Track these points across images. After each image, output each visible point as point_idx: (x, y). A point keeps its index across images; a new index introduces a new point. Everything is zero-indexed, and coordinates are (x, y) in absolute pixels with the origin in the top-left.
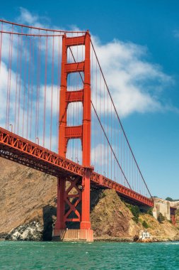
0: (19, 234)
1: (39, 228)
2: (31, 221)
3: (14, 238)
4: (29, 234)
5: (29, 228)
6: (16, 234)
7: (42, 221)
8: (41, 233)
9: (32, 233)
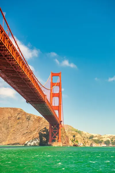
0: (30, 143)
1: (38, 141)
2: (35, 139)
3: (28, 145)
4: (34, 143)
5: (34, 141)
6: (29, 143)
7: (39, 139)
8: (39, 143)
9: (35, 143)
